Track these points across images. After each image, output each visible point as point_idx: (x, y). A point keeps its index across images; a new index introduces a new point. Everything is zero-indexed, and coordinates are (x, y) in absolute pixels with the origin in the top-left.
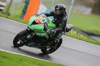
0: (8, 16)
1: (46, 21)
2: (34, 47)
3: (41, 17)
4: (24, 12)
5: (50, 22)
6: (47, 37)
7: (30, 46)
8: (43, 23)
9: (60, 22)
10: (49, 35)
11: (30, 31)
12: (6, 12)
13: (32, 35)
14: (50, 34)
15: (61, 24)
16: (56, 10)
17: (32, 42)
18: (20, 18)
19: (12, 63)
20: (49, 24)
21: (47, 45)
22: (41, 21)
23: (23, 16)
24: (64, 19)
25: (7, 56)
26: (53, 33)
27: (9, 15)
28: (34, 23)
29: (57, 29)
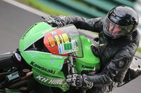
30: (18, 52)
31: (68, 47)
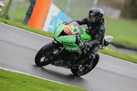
0: (7, 21)
1: (78, 31)
2: (62, 66)
3: (72, 26)
4: (29, 15)
5: (84, 32)
6: (80, 52)
7: (57, 65)
8: (74, 33)
9: (96, 33)
10: (82, 49)
11: (57, 45)
12: (4, 15)
13: (59, 50)
14: (84, 48)
15: (97, 35)
16: (90, 16)
17: (60, 59)
18: (24, 24)
19: (13, 85)
20: (82, 36)
21: (80, 64)
22: (72, 31)
23: (27, 21)
24: (102, 28)
25: (5, 75)
26: (88, 46)
27: (8, 18)
28: (63, 33)
29: (92, 42)
30: (55, 40)
31: (75, 30)
